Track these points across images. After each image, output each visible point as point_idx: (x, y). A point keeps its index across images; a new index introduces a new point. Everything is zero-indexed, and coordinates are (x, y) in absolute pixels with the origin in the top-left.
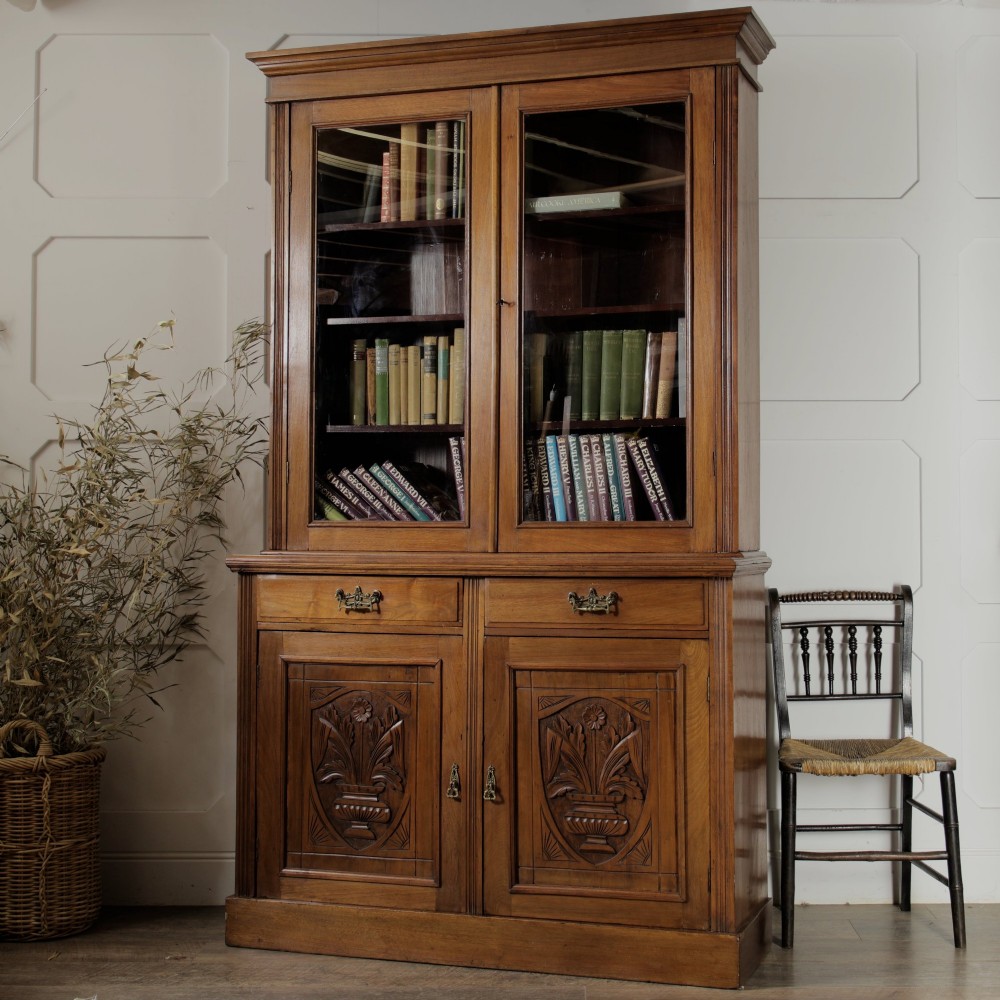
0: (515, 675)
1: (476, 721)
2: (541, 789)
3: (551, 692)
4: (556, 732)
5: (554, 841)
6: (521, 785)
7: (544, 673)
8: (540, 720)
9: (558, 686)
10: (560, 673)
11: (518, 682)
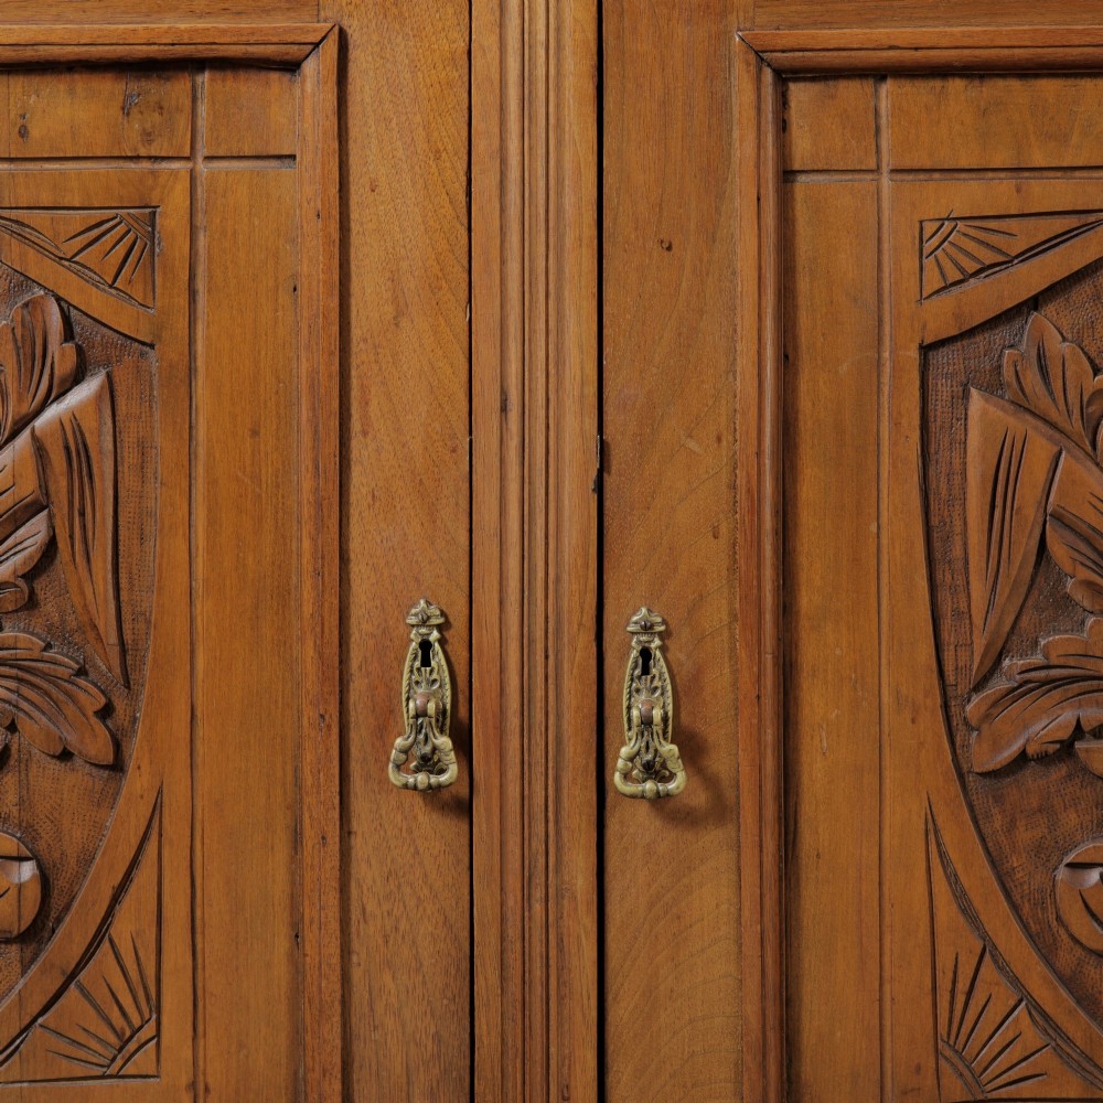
0: (783, 102)
1: (556, 362)
2: (933, 723)
3: (999, 194)
4: (1023, 406)
5: (1004, 997)
6: (817, 703)
7: (956, 85)
8: (926, 350)
9: (1039, 159)
10: (1049, 87)
11: (803, 147)
